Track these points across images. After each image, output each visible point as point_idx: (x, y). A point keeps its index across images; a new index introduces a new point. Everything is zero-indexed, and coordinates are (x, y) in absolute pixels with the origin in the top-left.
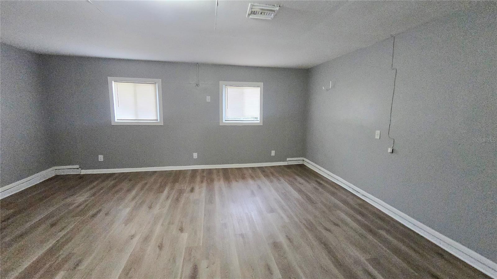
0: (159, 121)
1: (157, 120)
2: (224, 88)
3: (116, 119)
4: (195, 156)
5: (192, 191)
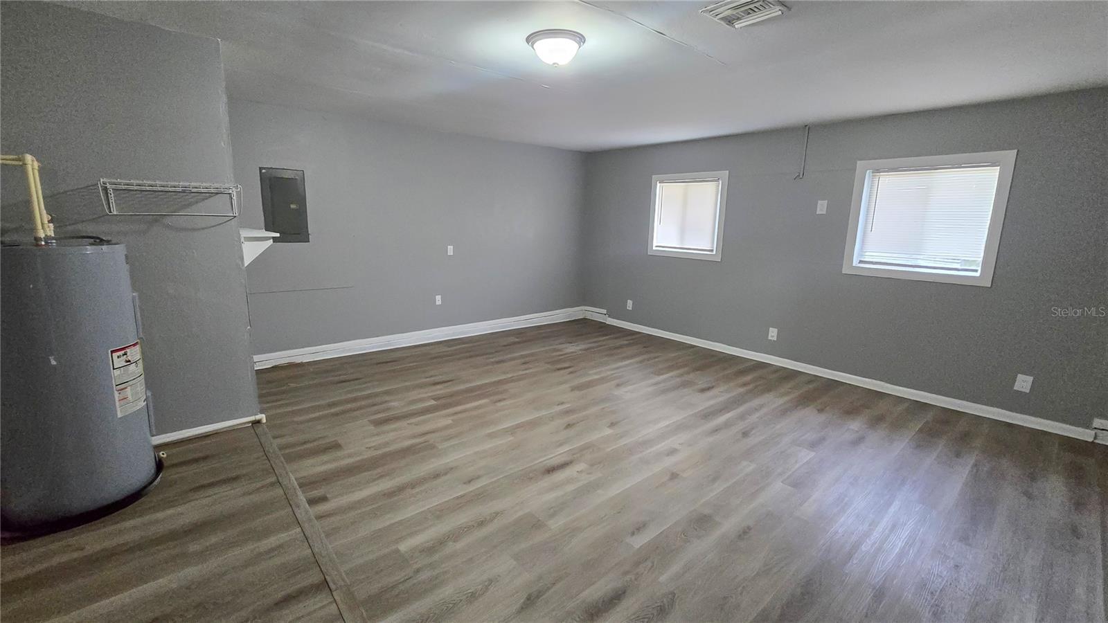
0: (714, 253)
1: (712, 251)
2: (869, 176)
3: (654, 246)
4: (773, 334)
5: (703, 390)
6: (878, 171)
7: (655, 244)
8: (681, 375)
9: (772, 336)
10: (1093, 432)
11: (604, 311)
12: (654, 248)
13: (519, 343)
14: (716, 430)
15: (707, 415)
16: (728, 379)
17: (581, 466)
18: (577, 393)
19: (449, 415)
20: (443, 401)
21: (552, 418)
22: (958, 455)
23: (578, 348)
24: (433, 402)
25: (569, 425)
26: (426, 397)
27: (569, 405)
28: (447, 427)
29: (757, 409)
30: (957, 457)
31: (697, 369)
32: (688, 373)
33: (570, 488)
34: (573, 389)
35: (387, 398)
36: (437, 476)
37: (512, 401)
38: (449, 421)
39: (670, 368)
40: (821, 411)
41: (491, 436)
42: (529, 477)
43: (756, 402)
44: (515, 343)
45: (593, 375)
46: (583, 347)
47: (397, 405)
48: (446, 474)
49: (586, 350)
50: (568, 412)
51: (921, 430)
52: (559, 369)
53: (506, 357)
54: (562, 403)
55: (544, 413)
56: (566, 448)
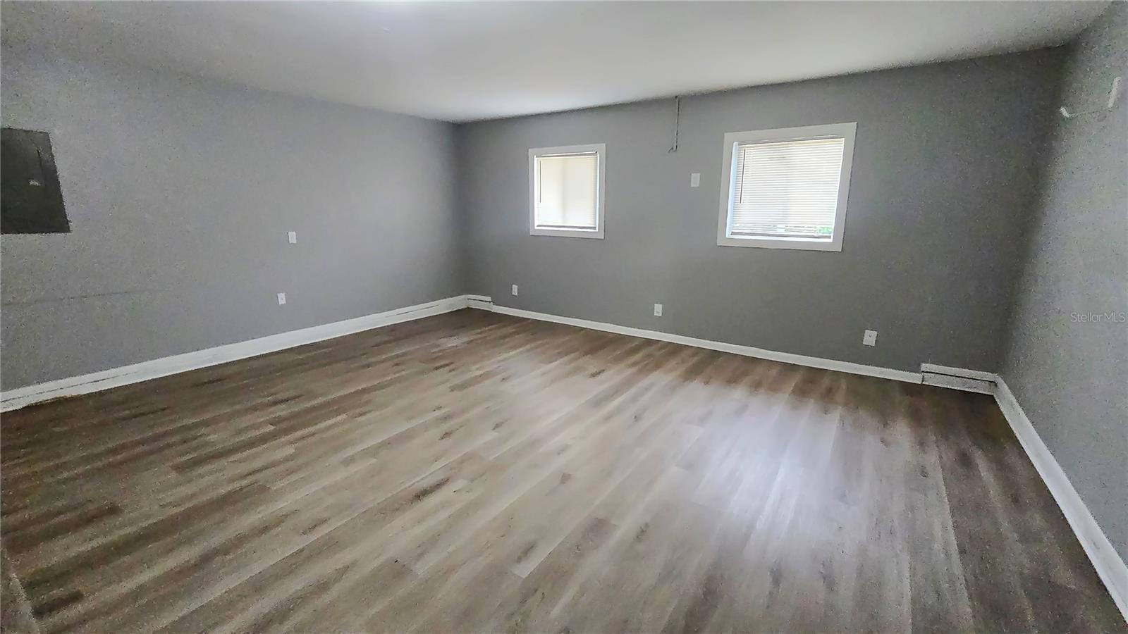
0: (597, 230)
1: (595, 228)
2: (736, 149)
3: (536, 225)
4: (658, 310)
5: (593, 375)
6: (742, 143)
7: (536, 224)
8: (571, 362)
9: (658, 313)
10: (920, 376)
11: (489, 299)
12: (536, 228)
13: (390, 342)
14: (607, 418)
15: (598, 402)
16: (619, 360)
17: (459, 484)
18: (457, 394)
19: (291, 443)
20: (284, 425)
21: (426, 427)
22: (826, 412)
23: (461, 341)
24: (272, 428)
25: (446, 433)
26: (260, 422)
27: (448, 409)
28: (286, 459)
29: (647, 389)
30: (826, 414)
31: (586, 353)
32: (578, 358)
33: (444, 515)
34: (453, 389)
35: (203, 431)
36: (265, 529)
37: (377, 413)
38: (290, 450)
39: (560, 355)
40: (707, 383)
41: (347, 462)
42: (392, 509)
43: (646, 382)
44: (385, 342)
45: (475, 372)
46: (466, 339)
47: (217, 437)
48: (277, 525)
49: (469, 343)
50: (447, 418)
51: (793, 392)
52: (437, 368)
53: (373, 360)
54: (439, 408)
55: (414, 423)
56: (441, 463)
